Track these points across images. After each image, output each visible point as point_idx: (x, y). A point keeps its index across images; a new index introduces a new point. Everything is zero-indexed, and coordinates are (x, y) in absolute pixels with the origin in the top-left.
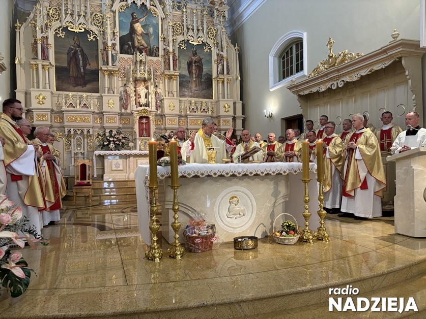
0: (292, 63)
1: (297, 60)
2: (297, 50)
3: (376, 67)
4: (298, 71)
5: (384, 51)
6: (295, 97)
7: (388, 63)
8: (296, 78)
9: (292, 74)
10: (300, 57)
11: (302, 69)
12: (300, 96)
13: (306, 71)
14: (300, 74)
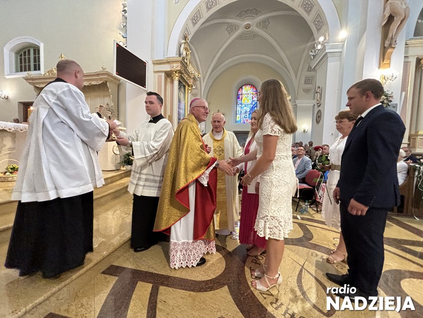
0: (29, 61)
1: (35, 61)
2: (35, 54)
3: (94, 83)
4: (35, 69)
5: (98, 75)
6: (32, 87)
7: (100, 82)
8: (33, 73)
9: (29, 70)
10: (37, 60)
11: (39, 69)
12: (35, 87)
13: (42, 71)
14: (37, 72)
